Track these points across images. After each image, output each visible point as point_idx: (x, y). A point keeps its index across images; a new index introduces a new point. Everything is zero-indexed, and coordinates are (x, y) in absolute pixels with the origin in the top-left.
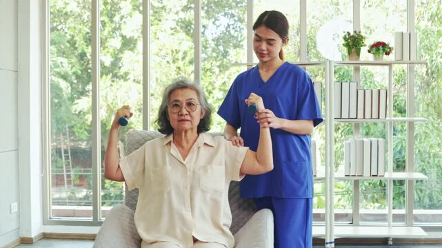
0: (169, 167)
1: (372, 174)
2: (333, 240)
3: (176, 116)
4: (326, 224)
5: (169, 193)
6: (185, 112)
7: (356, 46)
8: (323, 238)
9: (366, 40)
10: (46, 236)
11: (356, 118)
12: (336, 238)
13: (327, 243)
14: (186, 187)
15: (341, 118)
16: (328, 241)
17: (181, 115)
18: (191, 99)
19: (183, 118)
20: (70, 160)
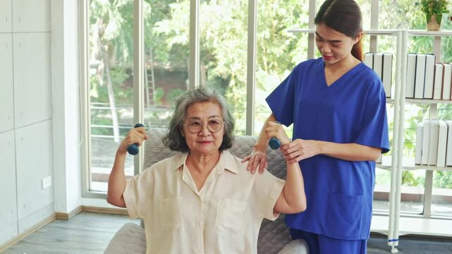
0: (179, 198)
1: (447, 164)
2: (397, 238)
3: (195, 136)
4: (390, 212)
5: (179, 230)
6: (206, 132)
7: (436, 12)
8: (385, 234)
9: (449, 5)
10: (84, 210)
11: (432, 99)
12: (401, 234)
13: (390, 241)
14: (199, 224)
15: (414, 98)
16: (391, 238)
17: (202, 136)
18: (214, 117)
19: (204, 139)
20: (153, 81)
